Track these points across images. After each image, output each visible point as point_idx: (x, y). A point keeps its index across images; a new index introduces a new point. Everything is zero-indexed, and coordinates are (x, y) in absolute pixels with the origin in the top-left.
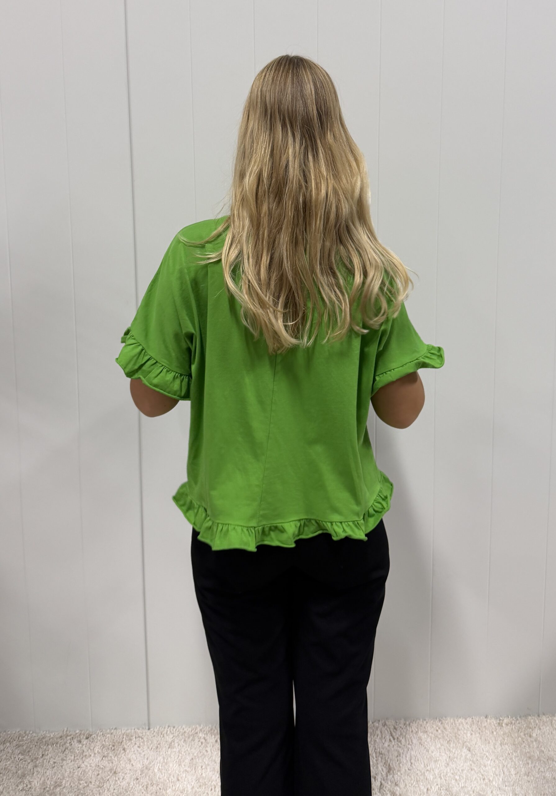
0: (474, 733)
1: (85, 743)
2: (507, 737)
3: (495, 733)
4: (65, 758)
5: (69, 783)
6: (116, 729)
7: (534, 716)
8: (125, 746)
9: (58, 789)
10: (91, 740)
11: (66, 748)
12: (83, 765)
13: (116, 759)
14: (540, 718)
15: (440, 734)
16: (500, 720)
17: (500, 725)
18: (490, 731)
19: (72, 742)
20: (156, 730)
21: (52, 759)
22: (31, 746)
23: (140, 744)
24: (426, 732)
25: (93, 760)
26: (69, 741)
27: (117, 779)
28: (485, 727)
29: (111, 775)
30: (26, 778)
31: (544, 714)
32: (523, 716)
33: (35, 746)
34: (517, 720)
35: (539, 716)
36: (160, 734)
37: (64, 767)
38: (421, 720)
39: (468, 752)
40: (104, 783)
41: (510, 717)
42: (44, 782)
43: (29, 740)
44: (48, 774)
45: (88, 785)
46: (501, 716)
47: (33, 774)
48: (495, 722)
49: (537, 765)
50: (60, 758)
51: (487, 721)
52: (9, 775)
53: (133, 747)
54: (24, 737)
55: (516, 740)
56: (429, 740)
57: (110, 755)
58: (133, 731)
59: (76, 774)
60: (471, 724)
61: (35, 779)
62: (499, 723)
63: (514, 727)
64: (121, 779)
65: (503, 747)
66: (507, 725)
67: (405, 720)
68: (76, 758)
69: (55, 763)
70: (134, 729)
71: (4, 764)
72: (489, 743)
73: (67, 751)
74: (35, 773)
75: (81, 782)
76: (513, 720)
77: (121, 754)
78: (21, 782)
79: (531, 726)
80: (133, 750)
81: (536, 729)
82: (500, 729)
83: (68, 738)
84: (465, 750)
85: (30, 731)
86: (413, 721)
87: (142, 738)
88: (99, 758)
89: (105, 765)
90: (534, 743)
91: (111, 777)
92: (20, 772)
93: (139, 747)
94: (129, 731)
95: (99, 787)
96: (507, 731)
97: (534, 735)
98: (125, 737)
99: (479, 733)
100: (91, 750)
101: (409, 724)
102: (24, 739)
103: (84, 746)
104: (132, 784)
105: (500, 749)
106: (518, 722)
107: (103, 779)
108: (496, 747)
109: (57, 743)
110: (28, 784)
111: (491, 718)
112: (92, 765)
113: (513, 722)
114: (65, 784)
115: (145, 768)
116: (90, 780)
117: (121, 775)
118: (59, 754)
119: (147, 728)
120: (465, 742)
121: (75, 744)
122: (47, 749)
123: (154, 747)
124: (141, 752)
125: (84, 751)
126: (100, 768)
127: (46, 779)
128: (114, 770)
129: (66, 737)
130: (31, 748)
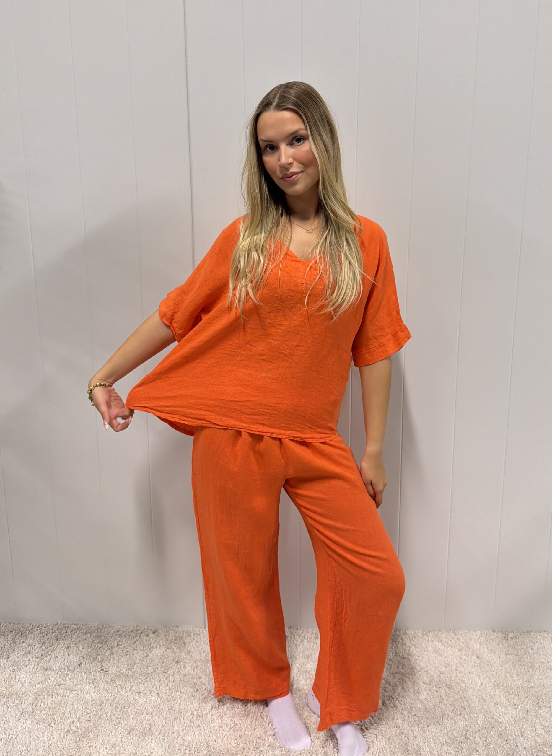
0: (482, 644)
1: (152, 637)
2: (512, 648)
3: (501, 645)
4: (136, 648)
5: (139, 668)
6: (177, 626)
7: (536, 632)
8: (185, 641)
10: (157, 634)
11: (137, 640)
12: (150, 655)
13: (178, 650)
15: (453, 643)
16: (506, 634)
18: (496, 643)
19: (142, 636)
21: (125, 648)
22: (108, 637)
23: (197, 640)
24: (441, 641)
25: (159, 651)
26: (139, 634)
27: (179, 667)
28: (492, 639)
29: (174, 663)
30: (104, 662)
31: (545, 632)
32: (527, 632)
33: (111, 637)
35: (541, 633)
37: (135, 655)
38: (437, 631)
39: (477, 659)
40: (168, 669)
41: (514, 632)
42: (119, 667)
43: (106, 633)
44: (122, 660)
45: (155, 671)
46: (507, 632)
47: (110, 660)
48: (501, 636)
49: (537, 673)
50: (132, 648)
51: (494, 634)
52: (90, 660)
53: (192, 641)
54: (102, 630)
55: (519, 651)
56: (443, 648)
57: (173, 647)
58: (192, 628)
59: (145, 661)
60: (480, 637)
61: (111, 663)
62: (505, 637)
63: (517, 641)
64: (183, 668)
65: (508, 657)
66: (512, 638)
67: (423, 630)
68: (145, 649)
69: (127, 651)
70: (193, 627)
71: (87, 650)
73: (137, 643)
74: (112, 660)
75: (149, 668)
77: (182, 647)
78: (100, 665)
79: (533, 640)
80: (191, 644)
81: (537, 643)
82: (506, 642)
83: (138, 632)
84: (474, 658)
85: (107, 625)
86: (430, 631)
87: (199, 635)
88: (163, 649)
89: (169, 655)
90: (535, 655)
91: (174, 665)
92: (99, 657)
93: (196, 642)
94: (189, 629)
95: (164, 672)
96: (512, 644)
97: (535, 648)
98: (185, 633)
99: (486, 644)
100: (157, 642)
101: (426, 634)
102: (102, 631)
103: (151, 639)
106: (521, 636)
107: (167, 666)
108: (501, 656)
109: (129, 636)
110: (106, 667)
111: (498, 632)
112: (159, 655)
113: (517, 636)
114: (136, 669)
116: (157, 667)
117: (182, 664)
118: (131, 645)
119: (204, 627)
120: (475, 651)
121: (144, 637)
122: (121, 640)
124: (199, 646)
125: (151, 643)
126: (165, 658)
128: (177, 660)
129: (136, 632)
130: (108, 639)
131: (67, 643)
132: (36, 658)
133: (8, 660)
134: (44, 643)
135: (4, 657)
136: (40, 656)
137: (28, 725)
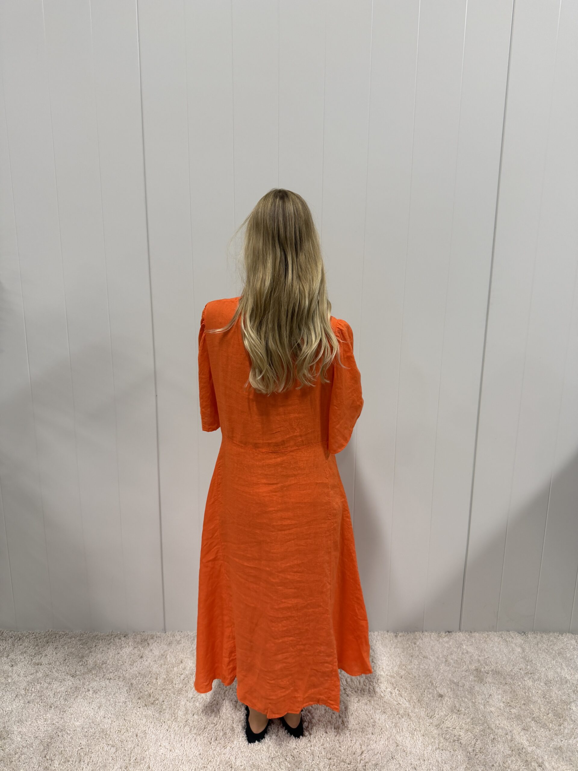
0: (378, 641)
1: (123, 639)
2: (400, 643)
3: (392, 641)
4: (110, 648)
5: (111, 662)
6: (144, 632)
7: (420, 632)
8: (149, 642)
9: (104, 665)
10: (127, 638)
11: (111, 642)
12: (121, 652)
13: (142, 649)
14: (423, 633)
16: (397, 633)
17: (396, 636)
19: (115, 639)
20: (169, 633)
21: (101, 648)
22: (88, 640)
23: (159, 641)
25: (128, 650)
26: (113, 638)
27: (142, 661)
28: (386, 637)
29: (139, 658)
30: (84, 658)
31: (426, 631)
32: (412, 632)
33: (91, 640)
34: (408, 634)
35: (423, 632)
36: (172, 635)
37: (109, 653)
40: (134, 663)
41: (403, 632)
42: (95, 662)
43: (87, 637)
44: (98, 656)
45: (124, 664)
46: (398, 632)
47: (89, 656)
48: (393, 635)
50: (107, 648)
51: (388, 634)
52: (73, 657)
53: (154, 642)
54: (84, 635)
55: (405, 646)
57: (139, 647)
59: (117, 657)
60: (377, 636)
61: (90, 659)
63: (405, 638)
64: (145, 661)
65: (396, 649)
66: (401, 636)
68: (117, 648)
69: (103, 650)
70: (156, 632)
71: (71, 650)
72: (387, 647)
73: (111, 644)
75: (119, 662)
76: (405, 634)
77: (146, 646)
78: (81, 661)
79: (416, 638)
80: (154, 644)
81: (420, 640)
82: (396, 639)
83: (113, 636)
85: (88, 631)
87: (160, 638)
88: (131, 648)
89: (135, 652)
90: (417, 648)
91: (138, 660)
92: (80, 655)
93: (158, 643)
94: (152, 633)
95: (130, 665)
96: (400, 640)
97: (418, 643)
98: (149, 637)
99: (382, 641)
100: (127, 643)
103: (122, 641)
104: (152, 663)
105: (393, 651)
107: (133, 660)
108: (391, 649)
109: (105, 639)
110: (85, 662)
111: (391, 632)
112: (127, 652)
115: (161, 655)
116: (125, 661)
117: (145, 659)
118: (106, 646)
119: (164, 632)
121: (117, 640)
122: (98, 642)
123: (168, 643)
124: (159, 646)
125: (122, 644)
126: (132, 654)
127: (97, 660)
128: (141, 656)
129: (111, 636)
131: (55, 645)
132: (30, 656)
133: (8, 658)
134: (37, 645)
135: (5, 656)
136: (34, 654)
137: (22, 704)
